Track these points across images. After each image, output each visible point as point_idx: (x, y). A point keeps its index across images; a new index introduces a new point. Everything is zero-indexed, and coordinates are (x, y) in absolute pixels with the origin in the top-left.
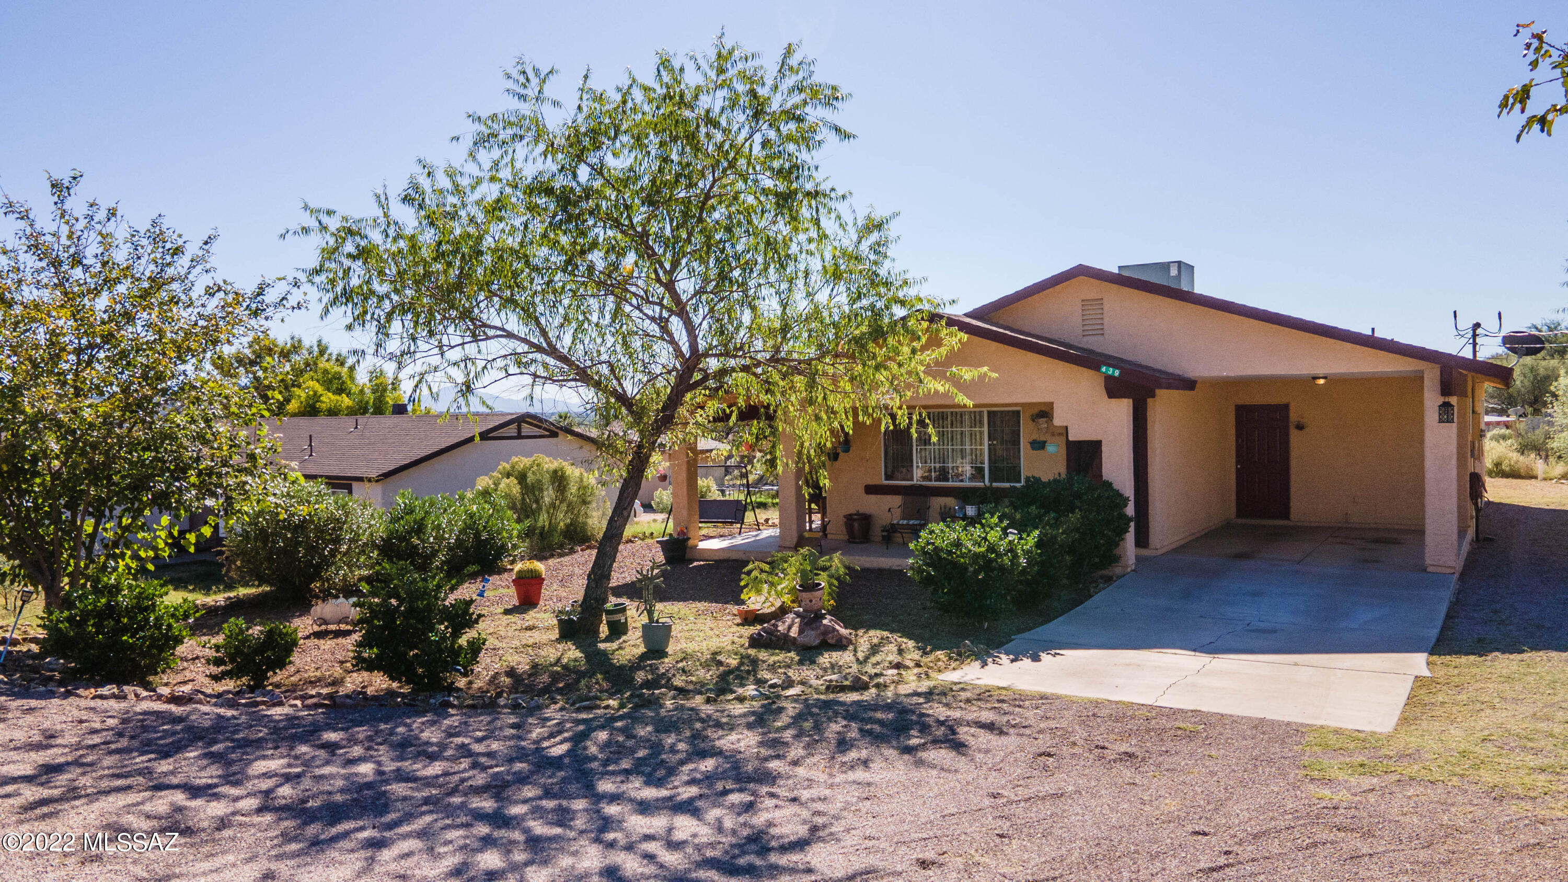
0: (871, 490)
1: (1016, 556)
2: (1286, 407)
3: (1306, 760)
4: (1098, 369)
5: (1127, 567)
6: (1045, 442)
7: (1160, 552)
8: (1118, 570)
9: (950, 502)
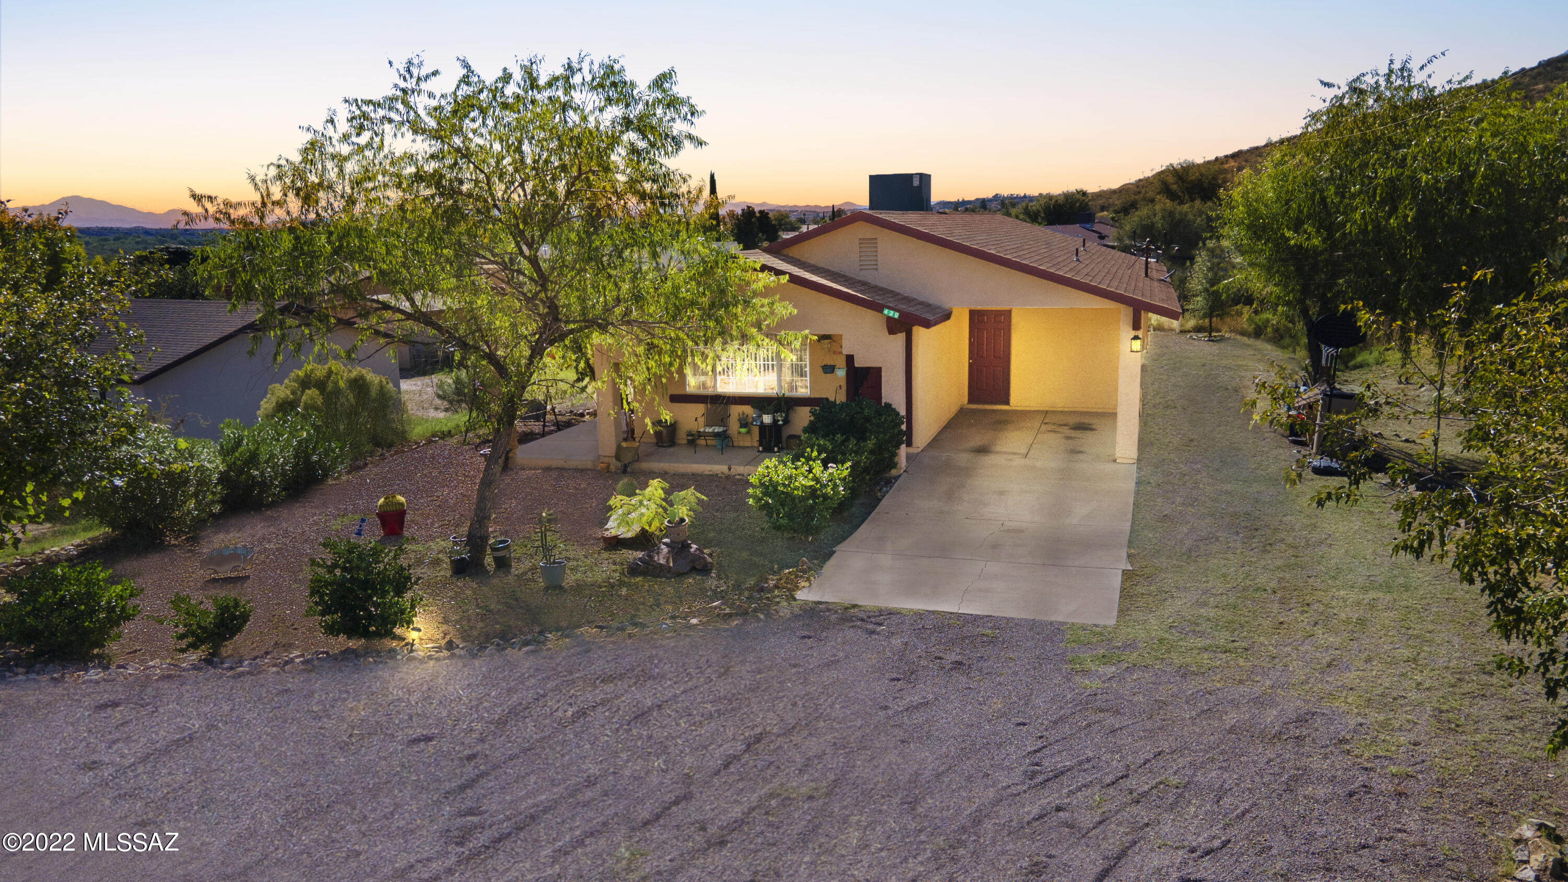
0: (676, 398)
1: (835, 486)
2: (1009, 312)
3: (1070, 656)
4: (882, 312)
5: (902, 467)
6: (834, 367)
7: (919, 450)
9: (748, 410)
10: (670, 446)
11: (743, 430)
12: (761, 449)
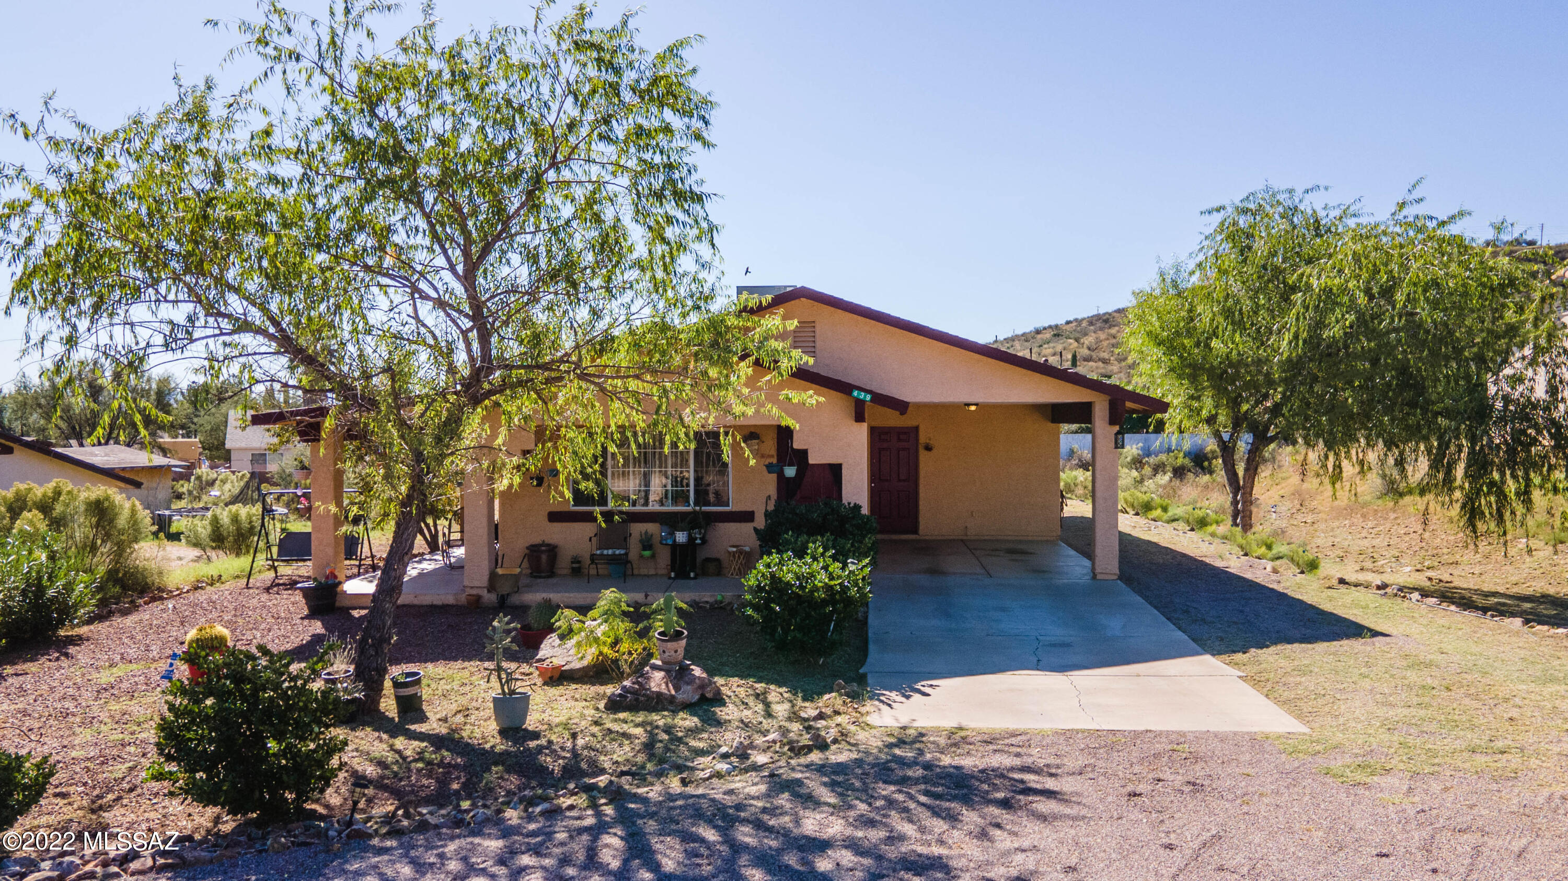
0: (556, 517)
2: (917, 428)
4: (849, 393)
9: (652, 528)
10: (549, 577)
11: (647, 553)
12: (673, 575)
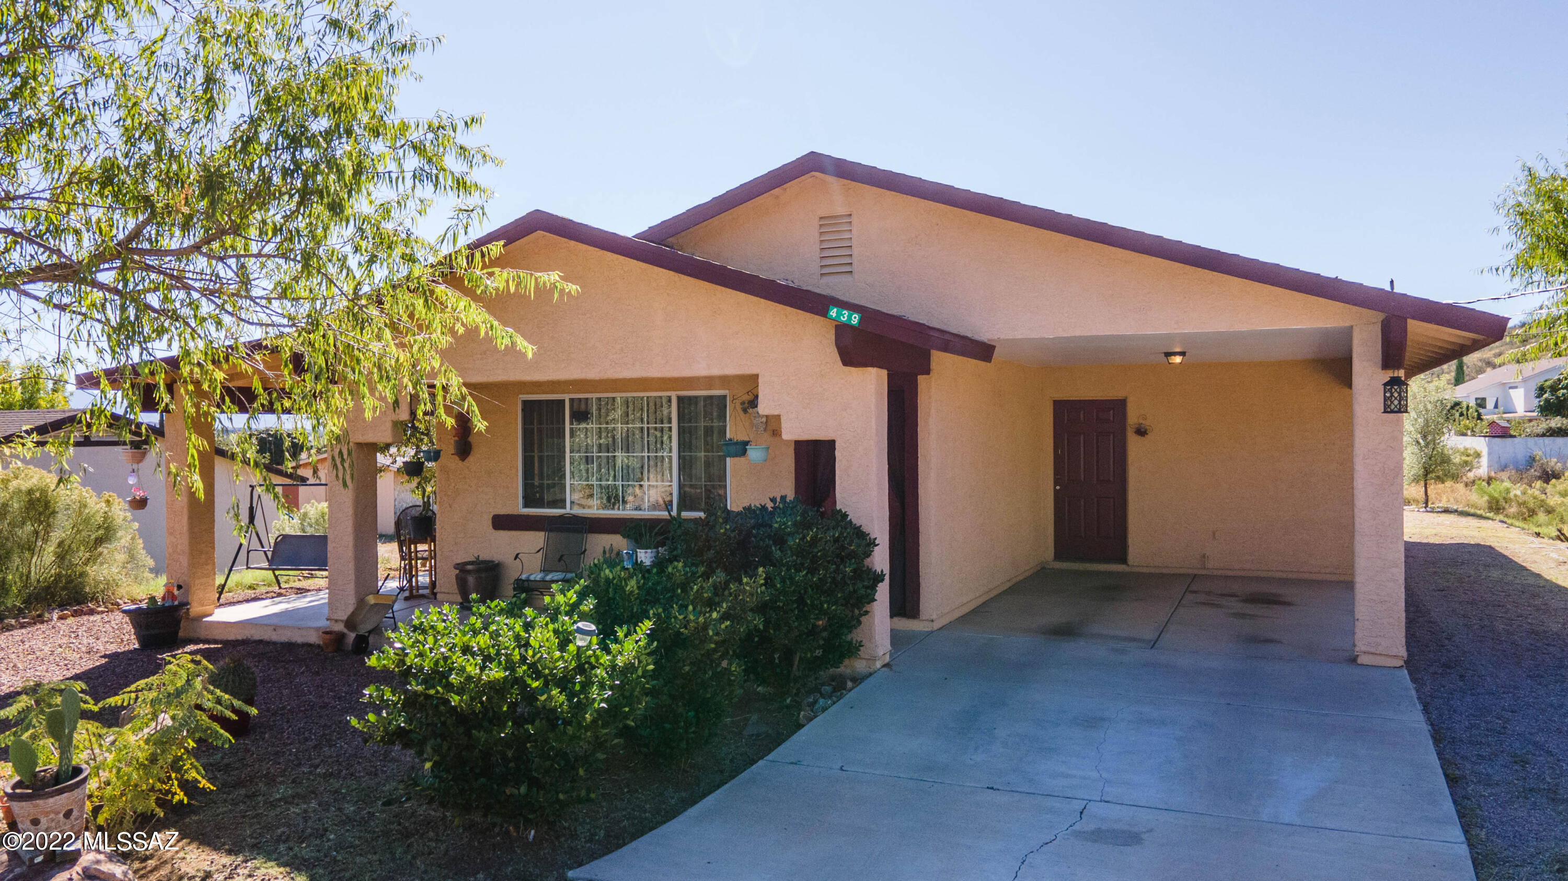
0: (502, 522)
2: (1123, 404)
4: (824, 313)
5: (874, 659)
6: (747, 443)
7: (937, 625)
8: (860, 666)
9: (618, 542)
